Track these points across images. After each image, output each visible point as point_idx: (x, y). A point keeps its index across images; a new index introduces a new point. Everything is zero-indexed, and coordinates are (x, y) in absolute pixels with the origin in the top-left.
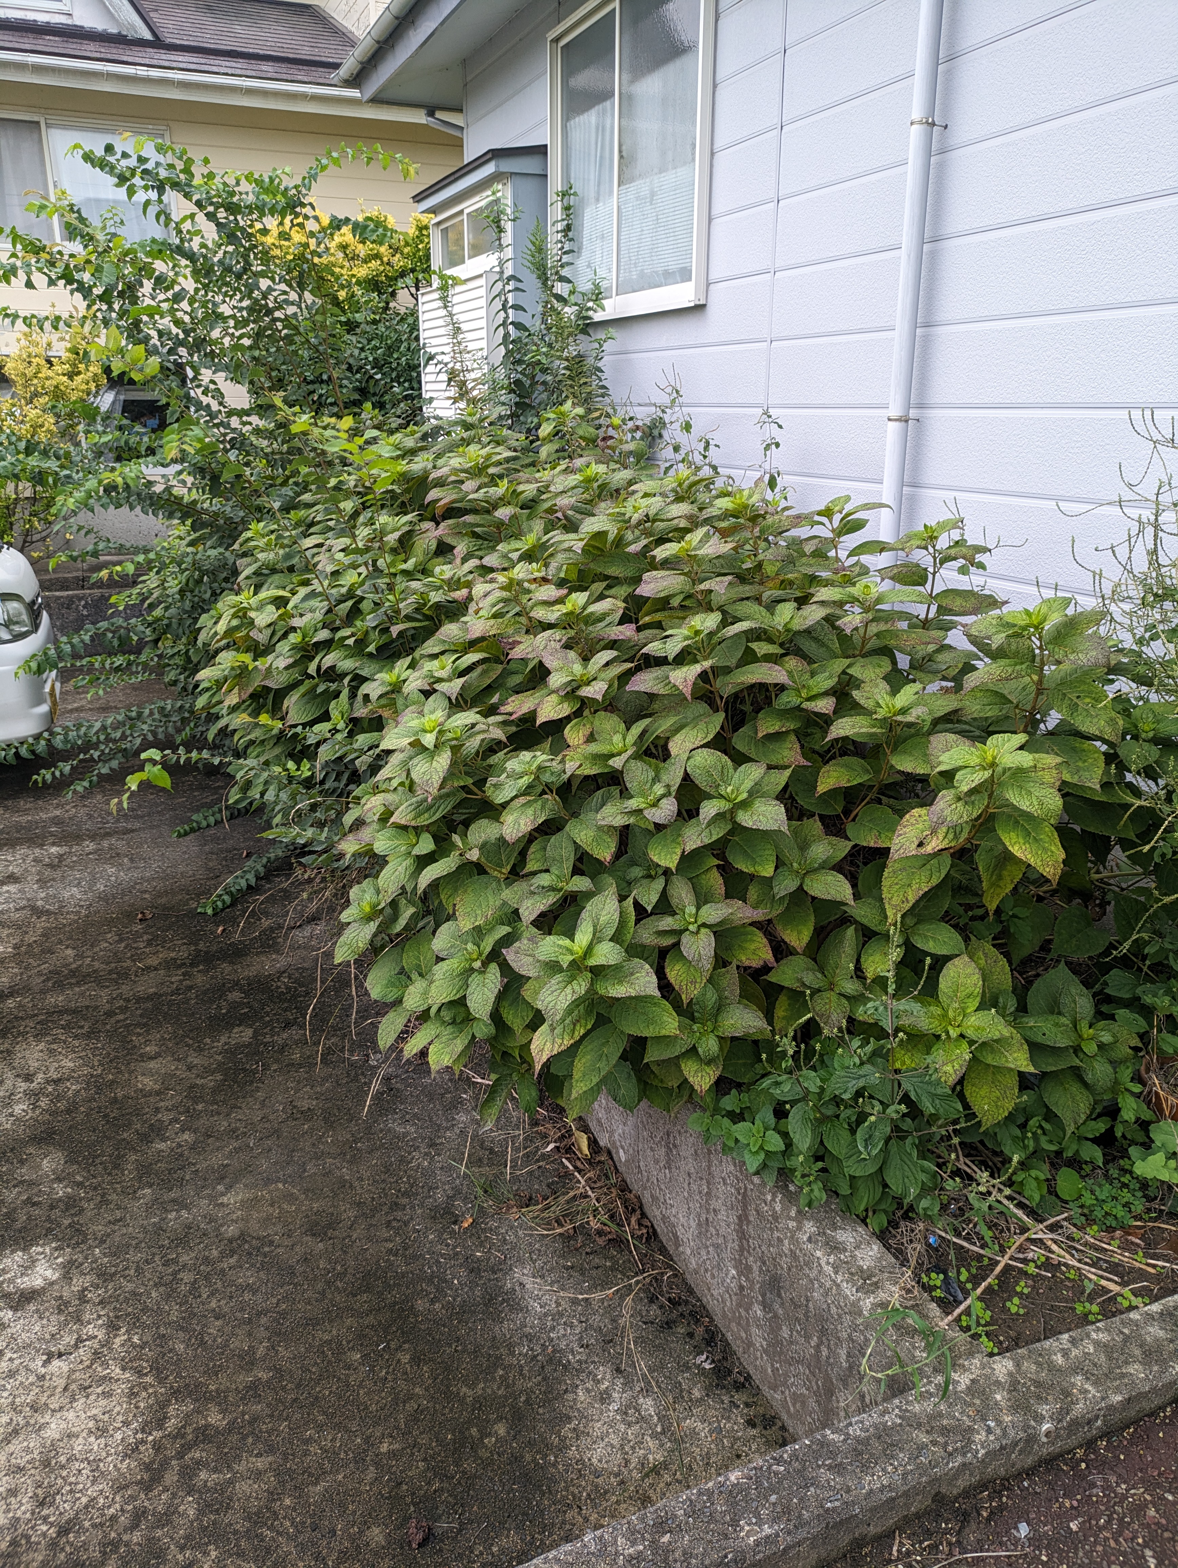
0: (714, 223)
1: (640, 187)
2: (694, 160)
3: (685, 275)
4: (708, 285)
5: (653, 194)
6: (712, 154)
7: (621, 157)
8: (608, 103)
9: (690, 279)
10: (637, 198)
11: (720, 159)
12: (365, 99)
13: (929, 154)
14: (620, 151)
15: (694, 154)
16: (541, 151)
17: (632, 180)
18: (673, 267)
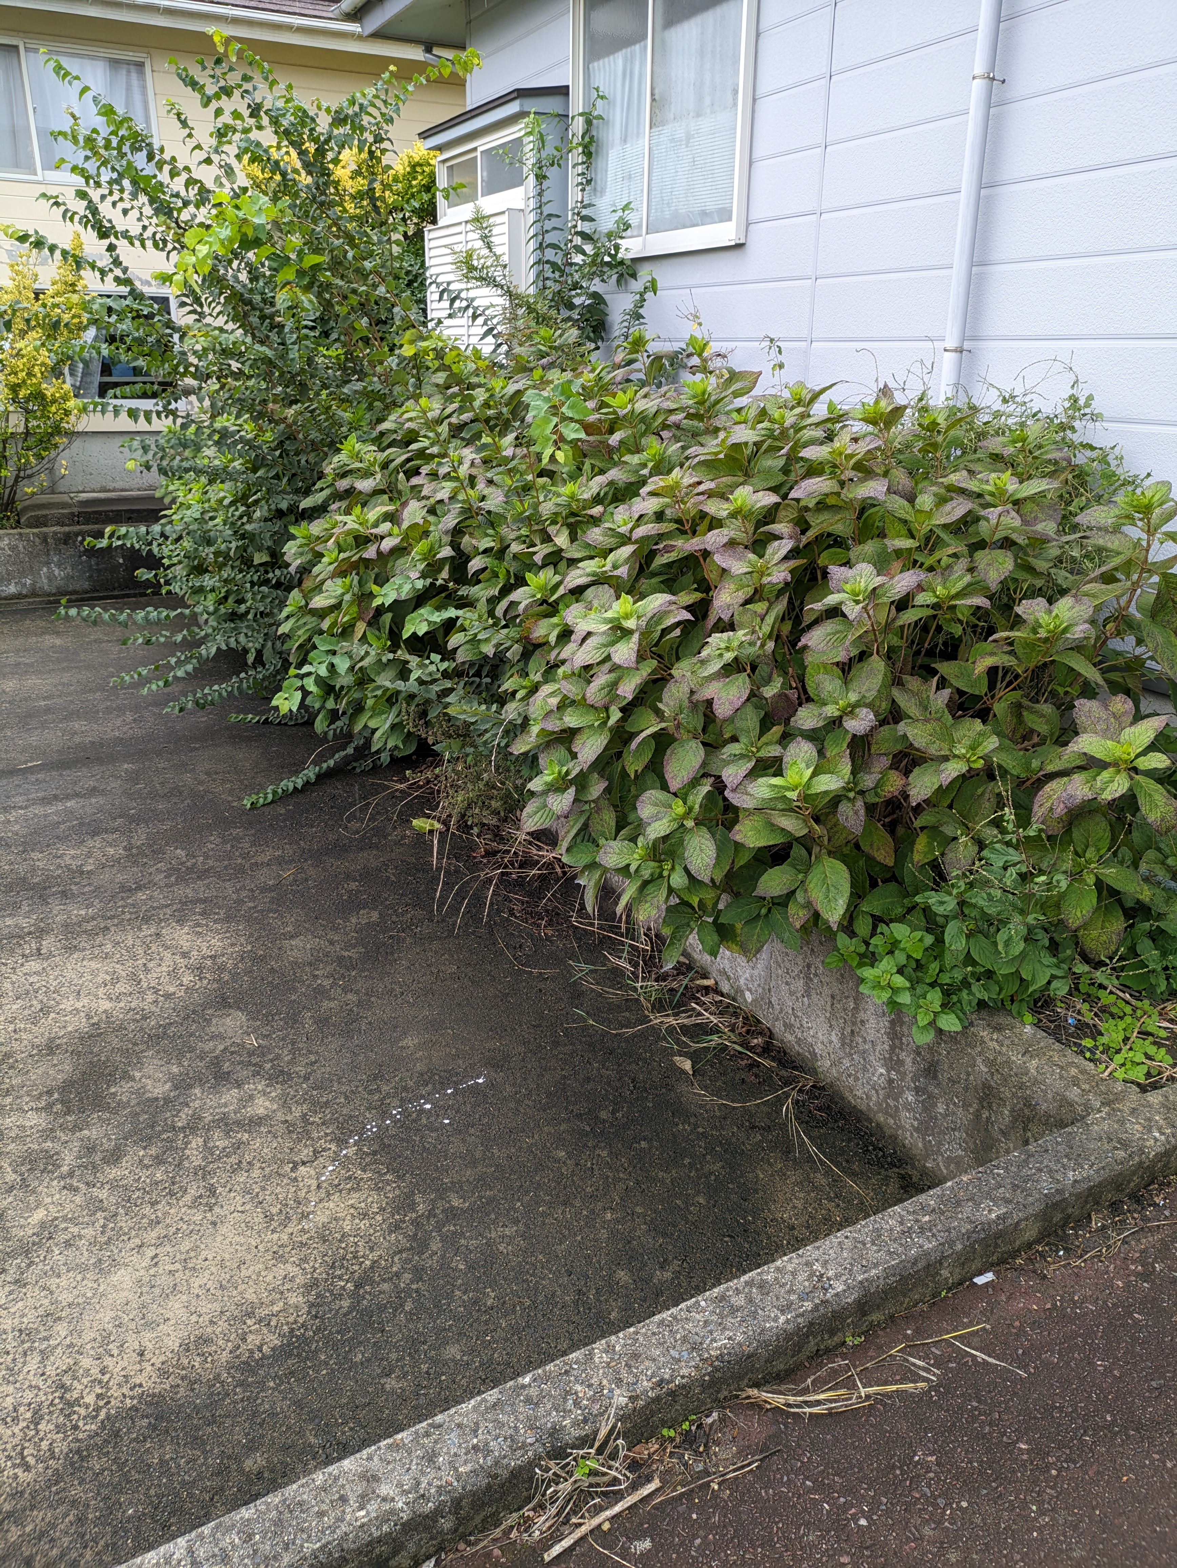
0: (754, 166)
1: (675, 129)
2: (735, 105)
3: (724, 215)
4: (748, 225)
5: (689, 137)
6: (754, 100)
7: (653, 100)
8: (637, 47)
9: (730, 219)
10: (672, 140)
11: (763, 106)
12: (367, 33)
13: (989, 106)
14: (652, 94)
15: (735, 99)
16: (563, 91)
17: (663, 123)
18: (710, 207)
